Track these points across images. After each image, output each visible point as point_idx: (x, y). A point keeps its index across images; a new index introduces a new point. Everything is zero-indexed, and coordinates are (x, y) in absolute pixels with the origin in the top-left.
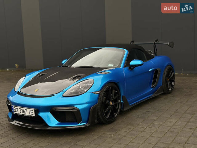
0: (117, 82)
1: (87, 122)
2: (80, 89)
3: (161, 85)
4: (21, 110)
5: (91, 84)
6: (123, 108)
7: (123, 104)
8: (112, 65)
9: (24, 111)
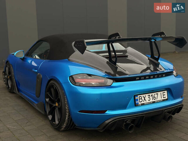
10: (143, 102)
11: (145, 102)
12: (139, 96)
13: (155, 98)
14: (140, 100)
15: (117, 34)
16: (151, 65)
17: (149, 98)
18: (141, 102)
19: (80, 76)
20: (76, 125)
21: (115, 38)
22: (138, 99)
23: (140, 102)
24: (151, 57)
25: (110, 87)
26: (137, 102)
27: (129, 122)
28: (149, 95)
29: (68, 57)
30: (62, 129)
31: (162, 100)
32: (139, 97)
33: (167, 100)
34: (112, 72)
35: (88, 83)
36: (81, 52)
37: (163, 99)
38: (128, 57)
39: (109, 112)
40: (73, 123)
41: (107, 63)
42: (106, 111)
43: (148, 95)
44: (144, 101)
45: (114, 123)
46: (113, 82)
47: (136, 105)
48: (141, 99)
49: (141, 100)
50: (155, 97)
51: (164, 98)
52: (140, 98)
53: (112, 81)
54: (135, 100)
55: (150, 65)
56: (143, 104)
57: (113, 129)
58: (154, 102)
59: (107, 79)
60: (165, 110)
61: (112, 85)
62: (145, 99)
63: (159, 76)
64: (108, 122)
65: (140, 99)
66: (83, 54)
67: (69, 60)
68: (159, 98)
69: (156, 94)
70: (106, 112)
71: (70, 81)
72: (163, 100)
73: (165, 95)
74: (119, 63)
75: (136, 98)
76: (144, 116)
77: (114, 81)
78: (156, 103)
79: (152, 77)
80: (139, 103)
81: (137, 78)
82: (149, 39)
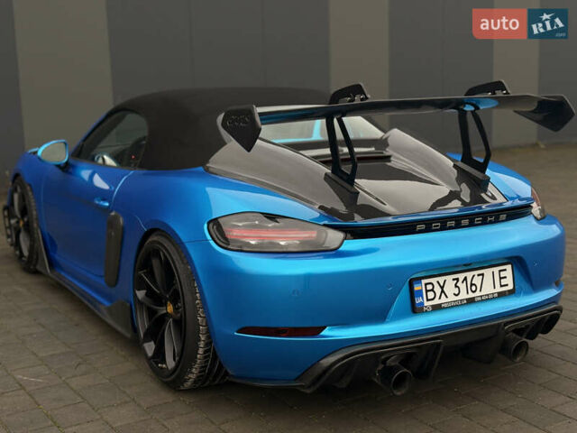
10: (436, 302)
11: (444, 300)
12: (424, 281)
13: (474, 288)
14: (429, 293)
15: (357, 89)
16: (464, 186)
17: (456, 286)
18: (433, 299)
19: (240, 221)
20: (230, 372)
21: (350, 101)
22: (421, 290)
23: (428, 300)
24: (462, 161)
25: (335, 253)
26: (418, 301)
27: (393, 361)
28: (457, 279)
29: (203, 161)
30: (188, 384)
31: (496, 295)
32: (426, 284)
33: (511, 292)
34: (342, 208)
35: (266, 241)
36: (243, 146)
37: (499, 289)
38: (390, 161)
39: (331, 333)
40: (221, 366)
41: (325, 179)
42: (324, 328)
43: (454, 280)
44: (440, 298)
45: (347, 367)
46: (345, 239)
47: (416, 310)
48: (432, 290)
49: (431, 295)
50: (474, 285)
51: (501, 286)
52: (429, 287)
53: (340, 235)
54: (412, 294)
55: (459, 185)
56: (437, 308)
57: (344, 384)
58: (471, 301)
59: (324, 228)
60: (506, 324)
61: (341, 249)
62: (443, 291)
63: (489, 219)
64: (328, 364)
65: (427, 291)
66: (249, 151)
67: (207, 170)
68: (488, 289)
69: (479, 275)
70: (323, 333)
71: (211, 236)
72: (501, 295)
73: (505, 277)
74: (364, 178)
75: (417, 288)
76: (439, 344)
77: (349, 235)
78: (477, 304)
79: (465, 222)
80: (426, 304)
81: (419, 227)
82: (458, 104)
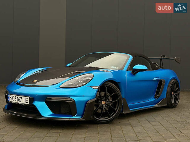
0: (117, 82)
1: (82, 116)
2: (79, 82)
3: (165, 97)
4: (16, 98)
5: (90, 79)
6: (122, 111)
7: (123, 106)
8: (115, 68)
9: (19, 99)
